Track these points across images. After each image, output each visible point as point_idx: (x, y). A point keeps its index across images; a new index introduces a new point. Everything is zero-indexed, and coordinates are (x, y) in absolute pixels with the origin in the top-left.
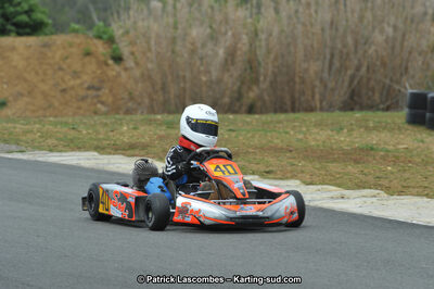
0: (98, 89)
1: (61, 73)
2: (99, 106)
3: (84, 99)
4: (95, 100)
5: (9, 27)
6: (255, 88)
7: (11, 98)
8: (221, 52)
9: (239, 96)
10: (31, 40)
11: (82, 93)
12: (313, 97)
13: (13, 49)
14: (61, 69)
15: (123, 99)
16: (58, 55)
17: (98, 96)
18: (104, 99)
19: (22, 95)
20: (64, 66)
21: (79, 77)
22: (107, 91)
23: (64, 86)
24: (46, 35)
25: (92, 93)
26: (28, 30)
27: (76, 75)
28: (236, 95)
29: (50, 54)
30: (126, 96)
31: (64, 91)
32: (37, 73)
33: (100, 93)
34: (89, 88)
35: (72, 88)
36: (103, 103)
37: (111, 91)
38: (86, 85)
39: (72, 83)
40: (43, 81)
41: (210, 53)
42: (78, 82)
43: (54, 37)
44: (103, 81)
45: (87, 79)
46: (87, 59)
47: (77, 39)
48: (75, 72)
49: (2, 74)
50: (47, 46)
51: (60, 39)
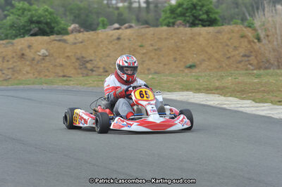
0: (249, 57)
1: (227, 48)
2: (249, 66)
3: (240, 62)
4: (247, 63)
5: (197, 22)
7: (198, 63)
10: (210, 29)
11: (239, 59)
13: (200, 34)
14: (227, 45)
16: (226, 37)
17: (248, 61)
18: (252, 62)
19: (204, 60)
20: (229, 44)
21: (237, 50)
22: (253, 57)
23: (229, 55)
24: (219, 26)
25: (246, 59)
26: (208, 23)
27: (236, 48)
29: (221, 37)
31: (229, 58)
32: (213, 48)
33: (250, 59)
34: (243, 56)
35: (234, 56)
36: (251, 64)
37: (256, 57)
38: (242, 54)
39: (233, 53)
40: (216, 52)
42: (237, 52)
43: (223, 27)
44: (251, 52)
45: (242, 51)
46: (242, 40)
47: (236, 28)
48: (235, 47)
49: (193, 49)
50: (219, 32)
51: (226, 28)
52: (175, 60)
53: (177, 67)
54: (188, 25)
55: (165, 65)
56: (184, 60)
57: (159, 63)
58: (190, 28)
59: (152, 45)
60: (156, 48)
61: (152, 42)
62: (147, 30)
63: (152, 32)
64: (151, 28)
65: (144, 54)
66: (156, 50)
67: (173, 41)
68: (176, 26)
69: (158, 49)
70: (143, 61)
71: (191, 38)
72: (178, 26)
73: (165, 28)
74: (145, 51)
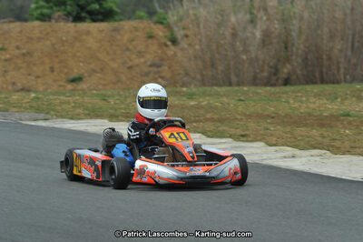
0: (159, 66)
1: (128, 53)
2: (159, 80)
3: (147, 74)
4: (156, 76)
5: (83, 14)
6: (288, 65)
7: (86, 75)
8: (258, 34)
9: (276, 71)
10: (103, 25)
11: (146, 70)
12: (338, 71)
13: (88, 33)
14: (128, 49)
15: (179, 74)
16: (126, 38)
17: (159, 72)
18: (163, 74)
19: (95, 71)
20: (131, 47)
21: (143, 56)
22: (166, 68)
23: (130, 64)
24: (115, 20)
25: (155, 69)
26: (100, 17)
27: (140, 54)
28: (273, 70)
29: (119, 37)
30: (181, 71)
31: (130, 68)
32: (108, 53)
33: (160, 69)
34: (151, 66)
35: (138, 65)
36: (162, 78)
37: (169, 68)
38: (149, 63)
39: (137, 61)
40: (113, 60)
41: (249, 35)
42: (142, 60)
43: (122, 23)
44: (162, 60)
45: (149, 58)
46: (150, 41)
47: (141, 25)
48: (140, 52)
49: (79, 54)
50: (116, 30)
51: (127, 25)
52: (52, 70)
53: (55, 81)
54: (71, 19)
55: (38, 77)
56: (66, 70)
57: (30, 75)
58: (73, 24)
59: (18, 48)
60: (24, 51)
61: (18, 44)
62: (12, 25)
63: (18, 29)
64: (18, 24)
65: (6, 60)
66: (24, 55)
67: (48, 43)
68: (53, 21)
69: (28, 53)
70: (6, 72)
71: (75, 38)
72: (57, 21)
73: (37, 23)
74: (8, 56)
